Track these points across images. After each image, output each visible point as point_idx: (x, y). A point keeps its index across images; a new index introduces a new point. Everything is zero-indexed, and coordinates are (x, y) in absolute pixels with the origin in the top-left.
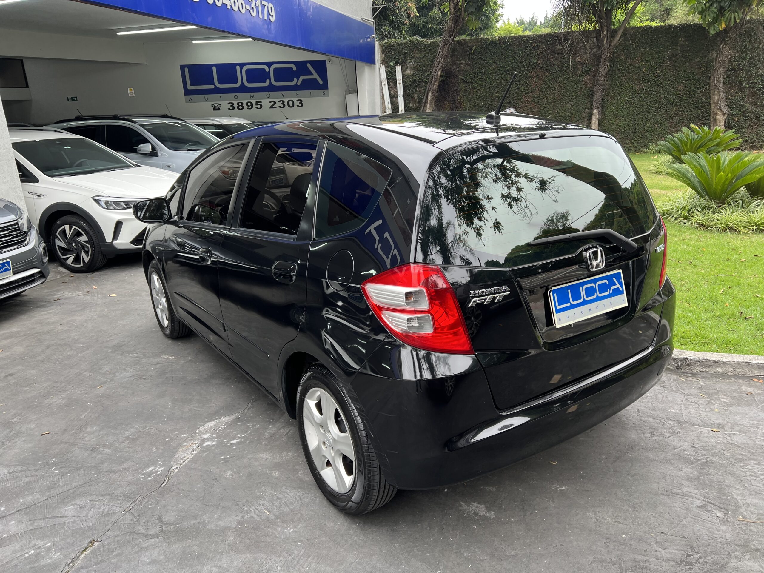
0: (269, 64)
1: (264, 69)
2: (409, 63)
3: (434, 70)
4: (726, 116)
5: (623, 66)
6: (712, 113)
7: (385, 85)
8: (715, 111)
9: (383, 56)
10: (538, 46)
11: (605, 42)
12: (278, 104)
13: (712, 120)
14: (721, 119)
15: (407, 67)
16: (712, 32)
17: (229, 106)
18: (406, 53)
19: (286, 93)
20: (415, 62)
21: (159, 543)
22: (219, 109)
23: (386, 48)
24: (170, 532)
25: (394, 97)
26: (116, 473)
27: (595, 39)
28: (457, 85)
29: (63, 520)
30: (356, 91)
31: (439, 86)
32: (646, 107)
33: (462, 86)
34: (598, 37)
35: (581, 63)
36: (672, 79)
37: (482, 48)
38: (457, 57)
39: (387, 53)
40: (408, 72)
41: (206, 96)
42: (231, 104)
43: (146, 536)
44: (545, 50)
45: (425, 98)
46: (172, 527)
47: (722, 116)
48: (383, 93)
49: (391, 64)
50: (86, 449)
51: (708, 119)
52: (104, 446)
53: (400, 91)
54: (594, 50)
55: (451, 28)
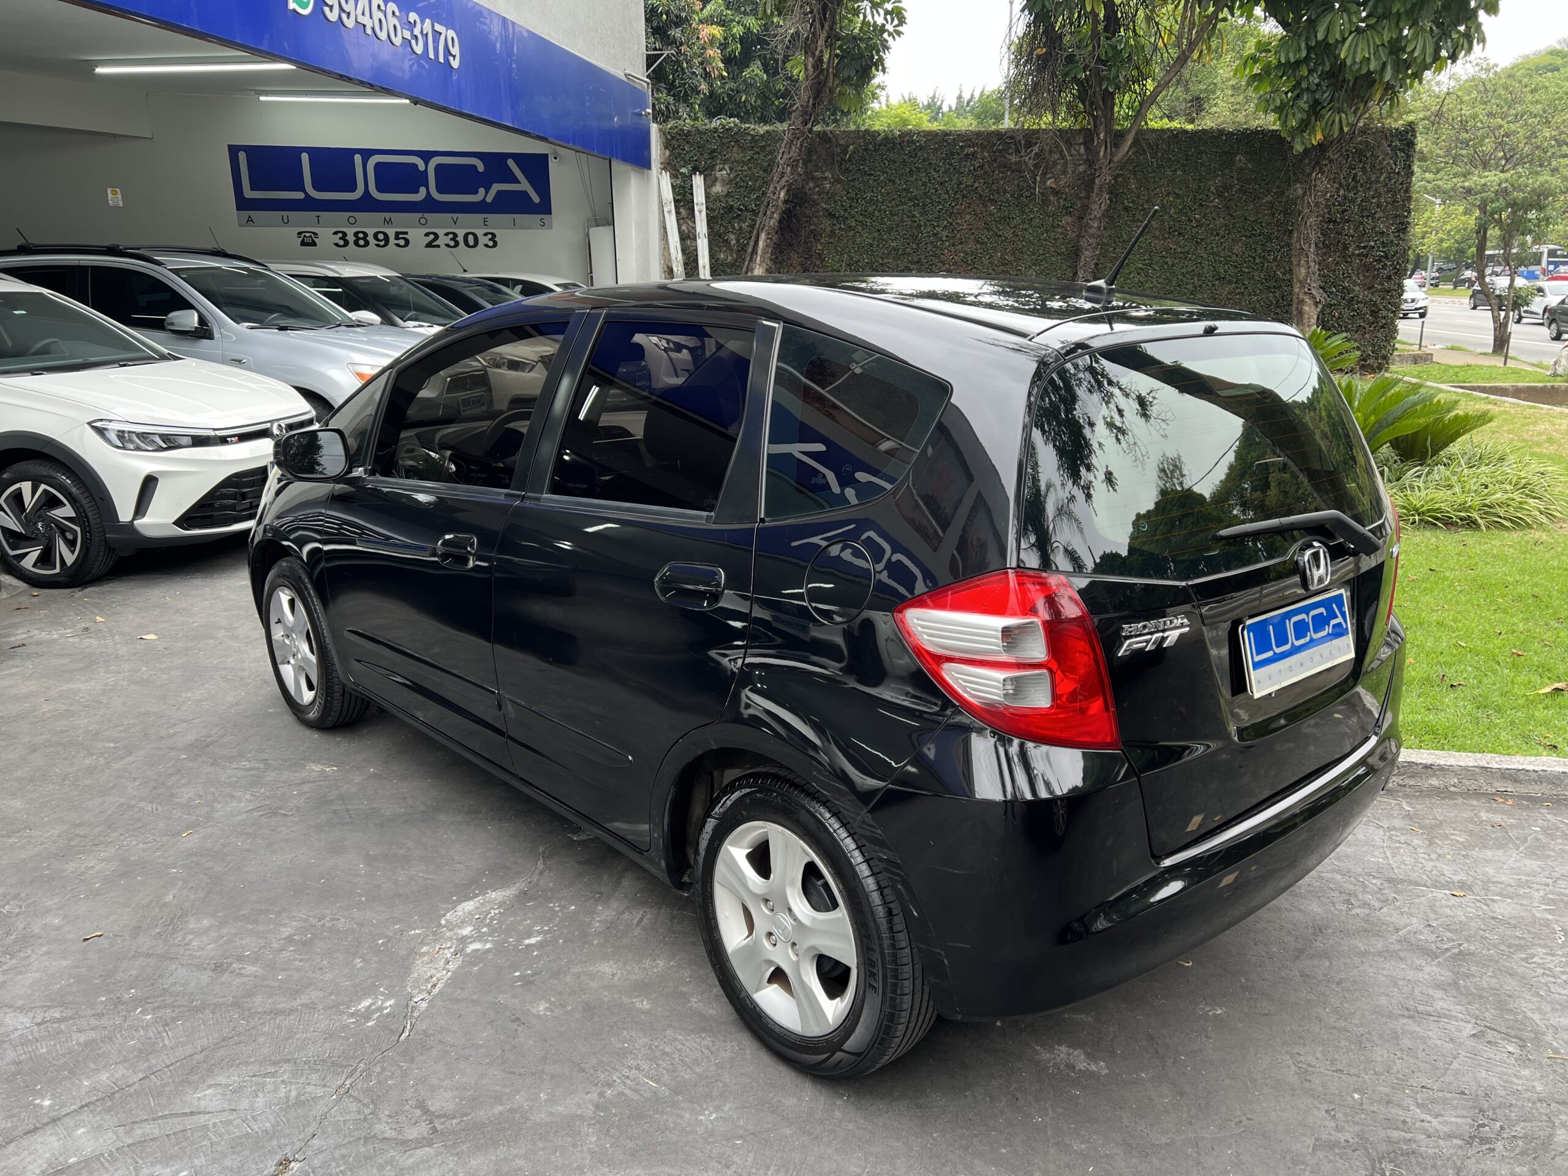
0: (426, 156)
1: (415, 166)
2: (721, 170)
3: (771, 188)
4: (1320, 306)
5: (1133, 202)
6: (1295, 301)
7: (669, 212)
8: (1301, 296)
9: (667, 153)
10: (974, 154)
11: (1102, 153)
12: (443, 240)
13: (1295, 313)
14: (1311, 312)
15: (716, 179)
16: (1298, 148)
17: (337, 238)
18: (714, 151)
19: (462, 217)
20: (731, 169)
21: (436, 1156)
22: (314, 244)
23: (673, 138)
24: (454, 1132)
25: (689, 237)
26: (289, 1015)
27: (1082, 147)
28: (816, 220)
29: (202, 1119)
30: (611, 222)
31: (780, 221)
32: (1174, 283)
33: (826, 224)
34: (1088, 143)
35: (1055, 192)
36: (1222, 232)
37: (865, 150)
38: (816, 166)
39: (674, 148)
40: (718, 189)
41: (285, 214)
42: (340, 235)
43: (405, 1144)
44: (989, 163)
45: (752, 243)
46: (455, 1121)
47: (1313, 307)
48: (665, 228)
49: (683, 170)
50: (200, 967)
51: (1287, 312)
52: (240, 959)
53: (701, 226)
54: (1081, 168)
55: (807, 106)
